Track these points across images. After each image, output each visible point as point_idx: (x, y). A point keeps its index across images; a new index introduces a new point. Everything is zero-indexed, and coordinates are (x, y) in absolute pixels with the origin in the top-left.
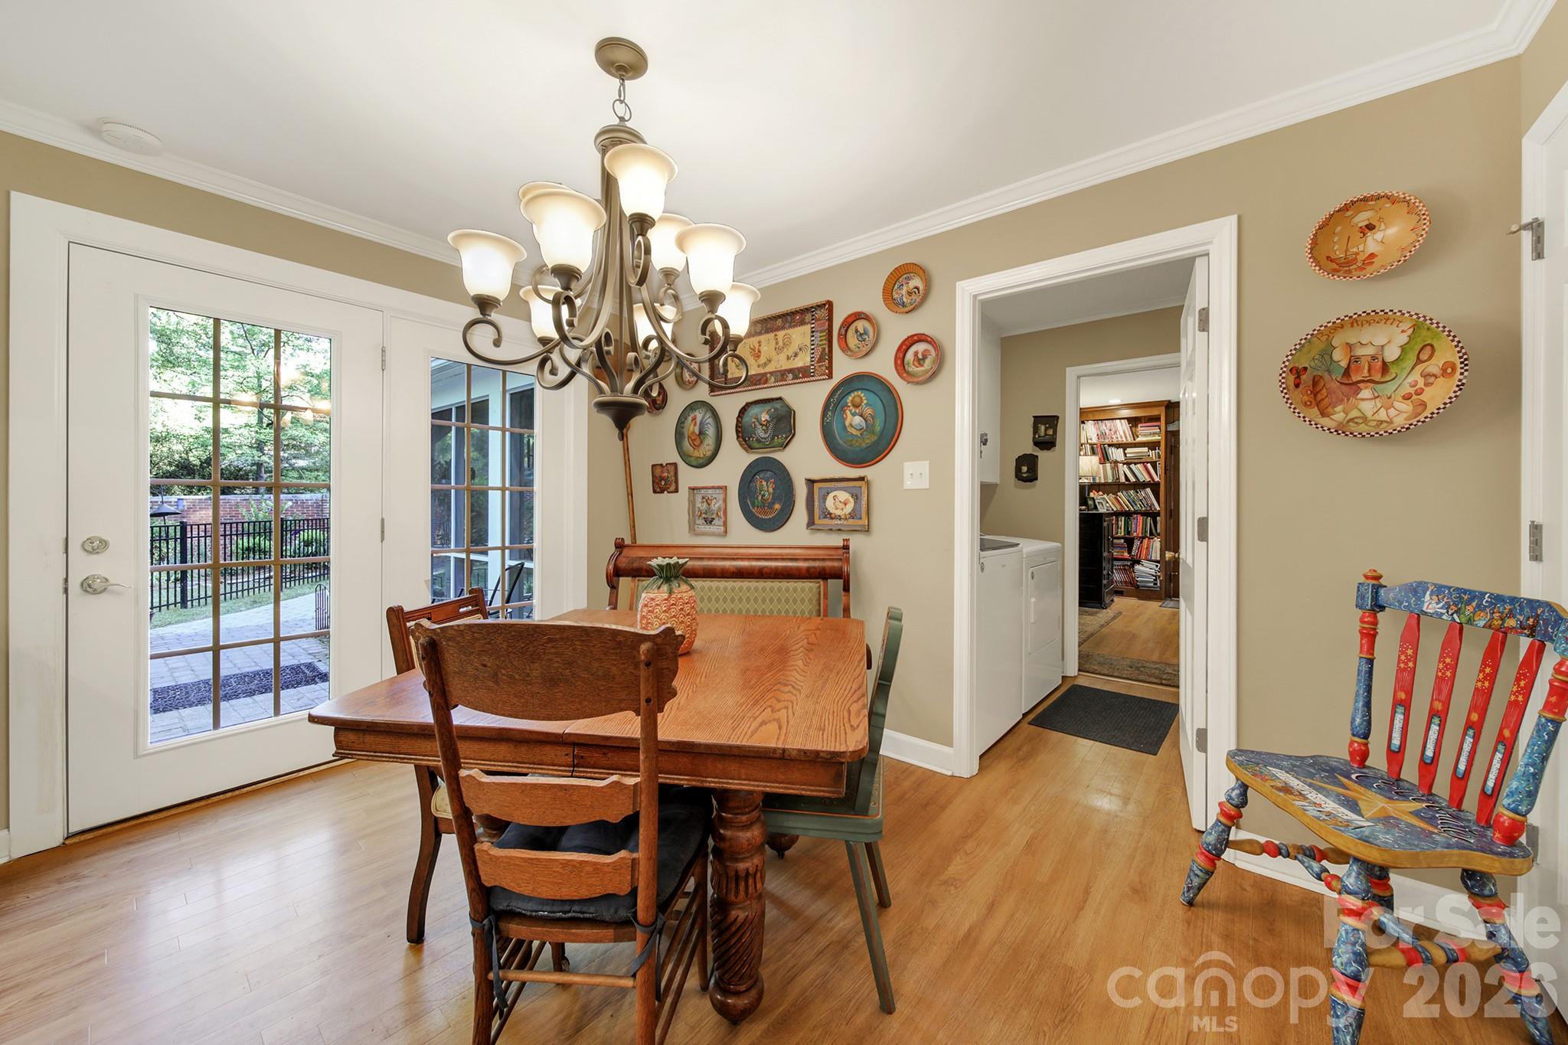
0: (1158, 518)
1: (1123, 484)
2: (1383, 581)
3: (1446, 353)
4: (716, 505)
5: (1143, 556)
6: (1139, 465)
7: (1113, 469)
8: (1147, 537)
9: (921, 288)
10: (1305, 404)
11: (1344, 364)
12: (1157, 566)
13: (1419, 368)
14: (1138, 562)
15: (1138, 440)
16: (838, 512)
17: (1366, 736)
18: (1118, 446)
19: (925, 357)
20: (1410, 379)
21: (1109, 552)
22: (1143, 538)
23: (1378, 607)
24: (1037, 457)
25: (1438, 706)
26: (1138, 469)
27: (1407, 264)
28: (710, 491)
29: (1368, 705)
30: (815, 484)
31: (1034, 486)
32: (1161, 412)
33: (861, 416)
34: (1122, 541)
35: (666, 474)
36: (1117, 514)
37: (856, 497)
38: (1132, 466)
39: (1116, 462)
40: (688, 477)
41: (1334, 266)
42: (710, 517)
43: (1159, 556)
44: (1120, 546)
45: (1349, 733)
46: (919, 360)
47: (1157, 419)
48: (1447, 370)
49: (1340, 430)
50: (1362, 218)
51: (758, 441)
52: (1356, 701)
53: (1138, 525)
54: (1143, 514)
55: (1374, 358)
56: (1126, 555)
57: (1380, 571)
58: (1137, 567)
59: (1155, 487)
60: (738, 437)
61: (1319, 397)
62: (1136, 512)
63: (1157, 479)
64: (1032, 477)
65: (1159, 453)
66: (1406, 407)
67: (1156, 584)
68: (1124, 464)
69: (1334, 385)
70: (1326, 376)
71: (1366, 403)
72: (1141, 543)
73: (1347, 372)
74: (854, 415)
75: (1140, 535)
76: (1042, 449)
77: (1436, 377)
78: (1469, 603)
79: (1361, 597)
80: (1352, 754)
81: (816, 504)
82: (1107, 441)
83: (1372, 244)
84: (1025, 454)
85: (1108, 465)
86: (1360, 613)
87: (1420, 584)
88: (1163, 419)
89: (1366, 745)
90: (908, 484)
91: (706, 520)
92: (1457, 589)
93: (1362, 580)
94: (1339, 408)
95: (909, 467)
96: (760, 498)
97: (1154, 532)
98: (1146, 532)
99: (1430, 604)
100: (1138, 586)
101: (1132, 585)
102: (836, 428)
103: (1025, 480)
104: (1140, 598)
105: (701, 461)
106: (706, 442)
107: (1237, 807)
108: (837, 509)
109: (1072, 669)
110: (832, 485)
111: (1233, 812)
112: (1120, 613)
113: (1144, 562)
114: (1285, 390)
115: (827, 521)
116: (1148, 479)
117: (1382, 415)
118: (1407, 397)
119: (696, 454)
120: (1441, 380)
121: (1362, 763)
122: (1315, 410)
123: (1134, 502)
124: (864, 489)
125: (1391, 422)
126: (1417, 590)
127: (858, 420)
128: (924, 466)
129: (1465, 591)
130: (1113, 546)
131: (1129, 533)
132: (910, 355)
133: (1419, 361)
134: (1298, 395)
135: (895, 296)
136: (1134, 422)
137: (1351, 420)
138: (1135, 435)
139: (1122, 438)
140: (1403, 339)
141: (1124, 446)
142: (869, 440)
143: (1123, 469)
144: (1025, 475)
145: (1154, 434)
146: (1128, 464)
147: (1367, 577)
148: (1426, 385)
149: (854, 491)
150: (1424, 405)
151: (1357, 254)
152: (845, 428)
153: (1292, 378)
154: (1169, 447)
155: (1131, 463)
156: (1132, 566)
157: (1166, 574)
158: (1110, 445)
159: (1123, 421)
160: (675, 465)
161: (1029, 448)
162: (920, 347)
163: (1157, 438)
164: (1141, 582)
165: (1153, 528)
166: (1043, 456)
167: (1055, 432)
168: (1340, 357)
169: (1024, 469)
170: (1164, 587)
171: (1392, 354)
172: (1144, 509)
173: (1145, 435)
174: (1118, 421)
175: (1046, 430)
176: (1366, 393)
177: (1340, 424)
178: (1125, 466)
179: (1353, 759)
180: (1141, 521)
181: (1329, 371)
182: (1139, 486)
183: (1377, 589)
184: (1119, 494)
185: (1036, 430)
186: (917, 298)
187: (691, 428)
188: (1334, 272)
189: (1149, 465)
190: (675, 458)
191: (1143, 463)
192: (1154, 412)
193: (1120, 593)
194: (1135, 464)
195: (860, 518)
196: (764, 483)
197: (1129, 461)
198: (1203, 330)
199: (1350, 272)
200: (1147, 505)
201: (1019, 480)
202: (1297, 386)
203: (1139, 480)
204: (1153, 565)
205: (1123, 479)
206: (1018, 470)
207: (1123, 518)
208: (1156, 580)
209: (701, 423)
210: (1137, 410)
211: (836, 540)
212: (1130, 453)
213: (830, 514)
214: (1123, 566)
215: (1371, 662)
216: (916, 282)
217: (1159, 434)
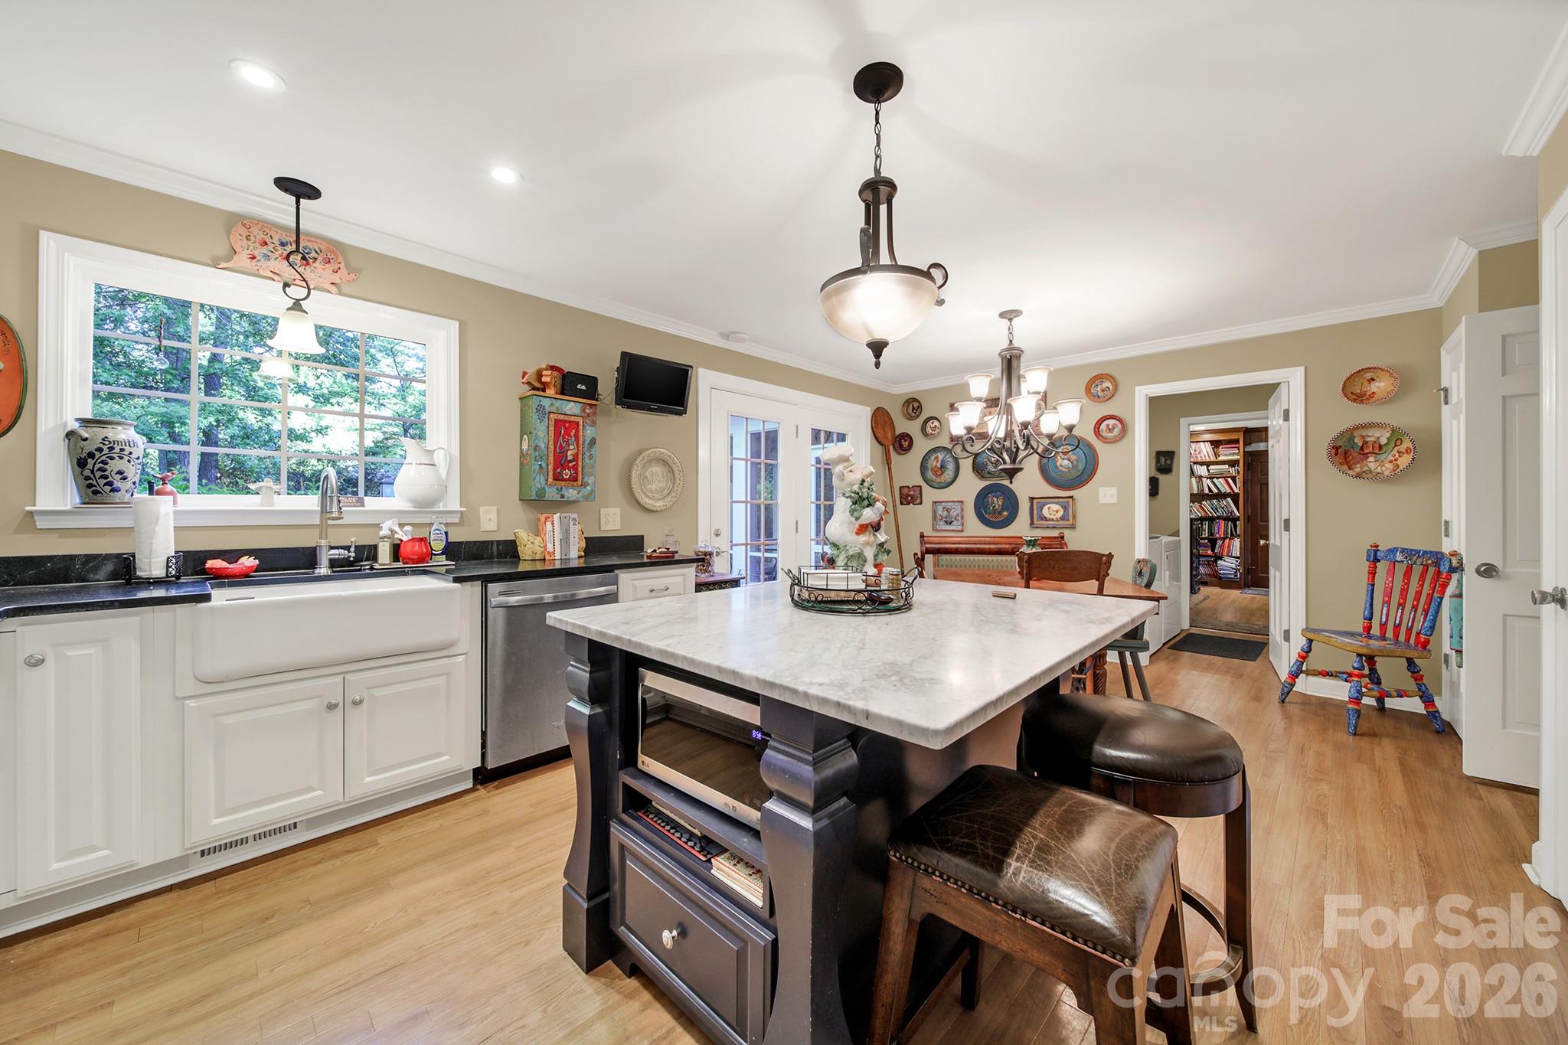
0: (1237, 522)
1: (1207, 494)
2: (1379, 548)
3: (1407, 444)
4: (953, 513)
5: (1225, 553)
6: (1220, 480)
7: (1198, 482)
8: (1228, 537)
9: (1111, 388)
10: (1341, 464)
11: (1360, 444)
12: (1237, 561)
13: (1396, 448)
14: (1221, 558)
15: (1220, 459)
16: (1051, 517)
17: (1371, 619)
18: (1202, 464)
19: (1114, 428)
20: (1392, 453)
21: (1197, 549)
22: (1225, 538)
23: (1376, 560)
25: (1401, 601)
26: (1220, 482)
27: (1390, 399)
28: (950, 504)
29: (1371, 605)
30: (1034, 500)
32: (1240, 436)
33: (1069, 460)
34: (1207, 541)
35: (912, 493)
36: (1204, 519)
37: (1065, 508)
38: (1215, 480)
39: (1200, 477)
40: (930, 495)
41: (1355, 397)
42: (949, 520)
43: (1238, 552)
44: (1205, 546)
45: (1363, 619)
46: (1110, 430)
47: (1237, 441)
48: (1408, 451)
49: (1358, 476)
50: (1369, 375)
51: (989, 473)
52: (1366, 604)
53: (1221, 528)
54: (1225, 519)
55: (1375, 442)
56: (1209, 552)
57: (1378, 544)
58: (1220, 562)
59: (1235, 497)
60: (974, 470)
61: (1348, 460)
62: (1218, 518)
63: (1236, 491)
65: (1237, 469)
66: (1390, 466)
67: (1237, 576)
68: (1207, 478)
69: (1355, 454)
70: (1352, 450)
71: (1371, 463)
72: (1223, 542)
73: (1362, 448)
74: (1063, 459)
75: (1222, 536)
76: (1162, 474)
77: (1403, 453)
78: (1415, 555)
79: (1368, 556)
80: (1364, 628)
81: (1035, 512)
82: (1193, 460)
83: (1374, 387)
84: (1150, 477)
85: (1194, 480)
86: (1368, 563)
87: (1395, 548)
88: (1241, 442)
89: (1371, 623)
90: (1102, 500)
91: (946, 522)
92: (1410, 550)
93: (1370, 548)
94: (1358, 466)
95: (1102, 491)
96: (991, 508)
97: (1234, 533)
98: (1227, 534)
99: (1399, 557)
100: (1221, 578)
101: (1216, 577)
102: (1051, 466)
103: (1151, 495)
104: (1222, 588)
105: (942, 485)
106: (946, 474)
107: (1307, 652)
108: (1050, 514)
109: (1186, 625)
110: (1048, 500)
111: (1305, 654)
112: (1208, 597)
113: (1226, 558)
114: (1330, 456)
115: (1043, 522)
116: (1229, 491)
117: (1379, 470)
118: (1391, 462)
119: (938, 480)
120: (1405, 455)
121: (1368, 632)
122: (1346, 466)
123: (1216, 509)
124: (1071, 503)
125: (1383, 474)
126: (1393, 551)
127: (1066, 462)
128: (1113, 491)
129: (1414, 550)
130: (1200, 545)
131: (1212, 534)
132: (1103, 426)
133: (1396, 445)
134: (1337, 459)
135: (1092, 391)
136: (1215, 444)
137: (1364, 472)
138: (1217, 455)
139: (1205, 457)
140: (1388, 435)
141: (1208, 464)
142: (1074, 473)
143: (1207, 482)
144: (1150, 492)
145: (1234, 454)
146: (1211, 478)
147: (1371, 546)
148: (1399, 456)
149: (1064, 504)
150: (1398, 466)
151: (1366, 391)
152: (1057, 467)
153: (1333, 451)
154: (1246, 464)
155: (1214, 478)
156: (1216, 561)
157: (1245, 568)
158: (1194, 463)
159: (1206, 443)
160: (920, 487)
161: (1153, 473)
162: (1111, 422)
163: (1236, 457)
164: (1223, 574)
165: (1233, 530)
167: (1172, 462)
168: (1358, 441)
170: (1243, 579)
171: (1383, 441)
172: (1225, 515)
173: (1226, 455)
174: (1202, 443)
175: (1165, 461)
176: (1371, 459)
177: (1358, 473)
178: (1209, 480)
179: (1364, 631)
180: (1223, 525)
181: (1353, 447)
182: (1221, 496)
183: (1376, 552)
184: (1203, 502)
186: (1108, 394)
187: (933, 463)
188: (1354, 401)
189: (1229, 479)
190: (920, 482)
191: (1224, 478)
192: (1234, 436)
193: (1205, 584)
194: (1218, 478)
195: (1068, 520)
196: (995, 499)
197: (1212, 476)
198: (1286, 421)
199: (1362, 401)
200: (1229, 511)
202: (1336, 455)
203: (1221, 491)
204: (1234, 561)
205: (1206, 491)
207: (1208, 522)
208: (1236, 572)
209: (942, 460)
210: (1219, 434)
211: (1055, 533)
212: (1212, 469)
213: (1045, 517)
214: (1207, 561)
215: (1373, 585)
216: (1107, 384)
217: (1237, 453)
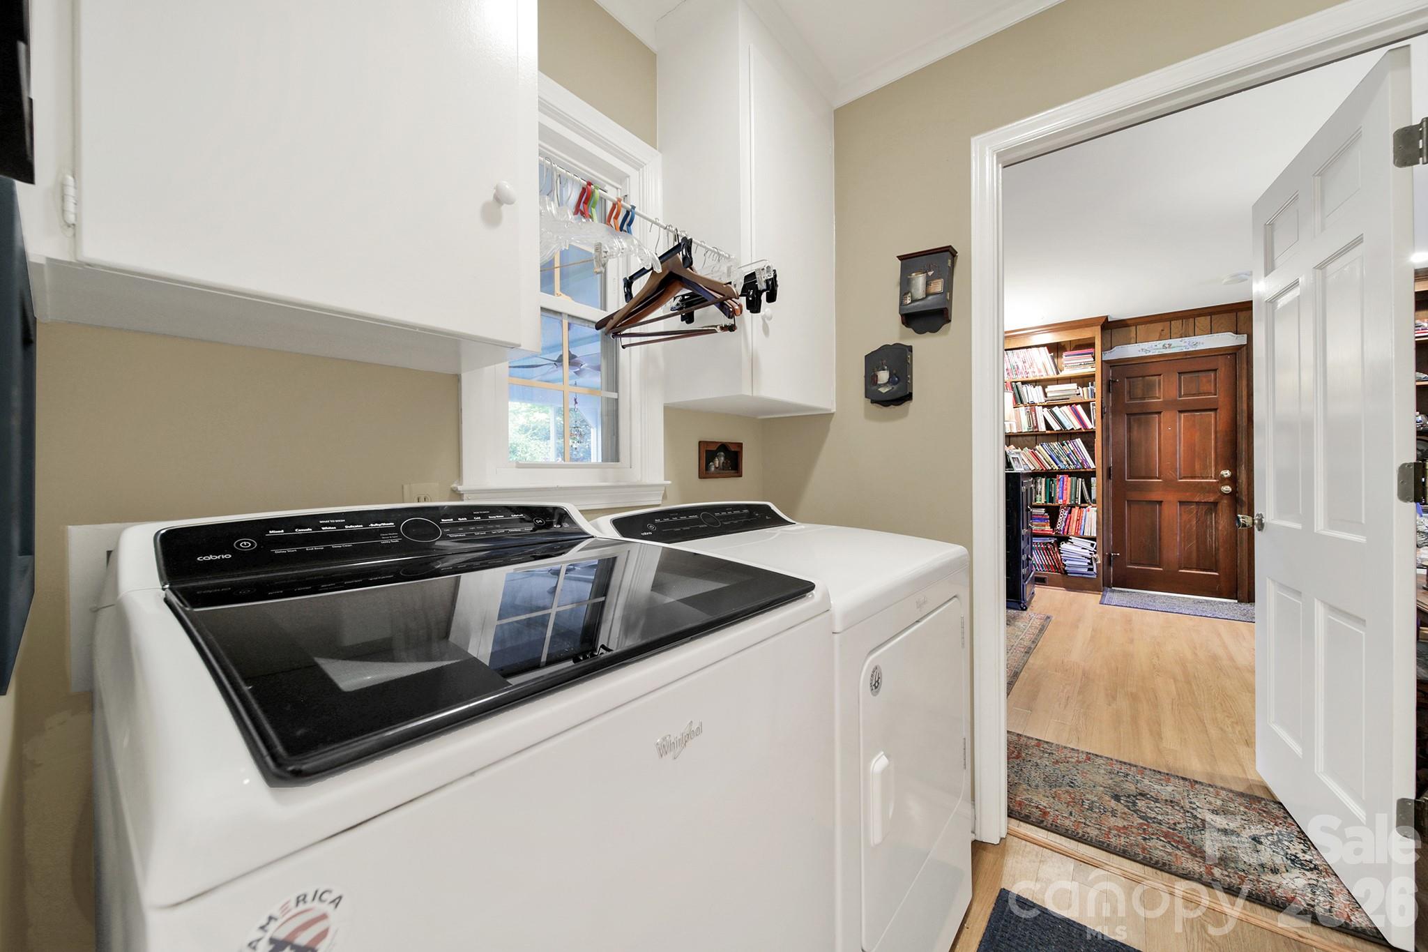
0: (1092, 478)
1: (1043, 434)
5: (1072, 531)
6: (1065, 408)
7: (1029, 414)
8: (1077, 504)
12: (1092, 545)
14: (1066, 539)
15: (1063, 373)
18: (1035, 383)
21: (1028, 527)
22: (1072, 506)
24: (910, 348)
26: (1064, 413)
31: (905, 414)
32: (1095, 333)
34: (1043, 510)
36: (1035, 475)
38: (1056, 409)
39: (1033, 405)
43: (1094, 530)
44: (1040, 518)
47: (1091, 343)
53: (1066, 490)
54: (1071, 474)
56: (1048, 528)
58: (1064, 546)
59: (1088, 438)
62: (1061, 472)
63: (1090, 426)
64: (900, 397)
65: (1092, 390)
67: (1092, 569)
68: (1044, 407)
72: (1070, 512)
75: (1068, 503)
76: (920, 331)
82: (1020, 378)
84: (885, 347)
85: (1022, 410)
88: (1098, 344)
97: (1087, 497)
98: (1076, 498)
100: (1066, 573)
101: (1058, 571)
103: (886, 402)
104: (1069, 588)
113: (1074, 539)
116: (1078, 426)
123: (1058, 457)
130: (1032, 517)
131: (1051, 500)
136: (1056, 349)
138: (1058, 368)
139: (1040, 371)
141: (1043, 383)
143: (1042, 413)
144: (883, 390)
145: (1086, 364)
146: (1050, 407)
154: (1105, 381)
155: (1054, 406)
156: (1058, 544)
157: (1106, 557)
158: (1024, 383)
159: (1041, 348)
161: (892, 332)
163: (1090, 370)
164: (1071, 566)
165: (1086, 493)
166: (924, 347)
167: (948, 287)
169: (883, 376)
170: (1102, 575)
172: (1072, 467)
173: (1073, 367)
174: (1035, 349)
175: (927, 284)
178: (1046, 409)
180: (1069, 484)
182: (1065, 435)
184: (1037, 447)
185: (905, 286)
189: (1079, 408)
191: (1071, 405)
192: (1086, 334)
193: (1040, 581)
194: (1060, 406)
197: (1051, 403)
200: (1078, 461)
201: (873, 402)
203: (1065, 428)
204: (1087, 544)
205: (1042, 428)
206: (871, 380)
207: (1044, 480)
208: (1091, 564)
210: (1062, 333)
212: (1051, 392)
214: (1045, 544)
217: (1092, 364)
